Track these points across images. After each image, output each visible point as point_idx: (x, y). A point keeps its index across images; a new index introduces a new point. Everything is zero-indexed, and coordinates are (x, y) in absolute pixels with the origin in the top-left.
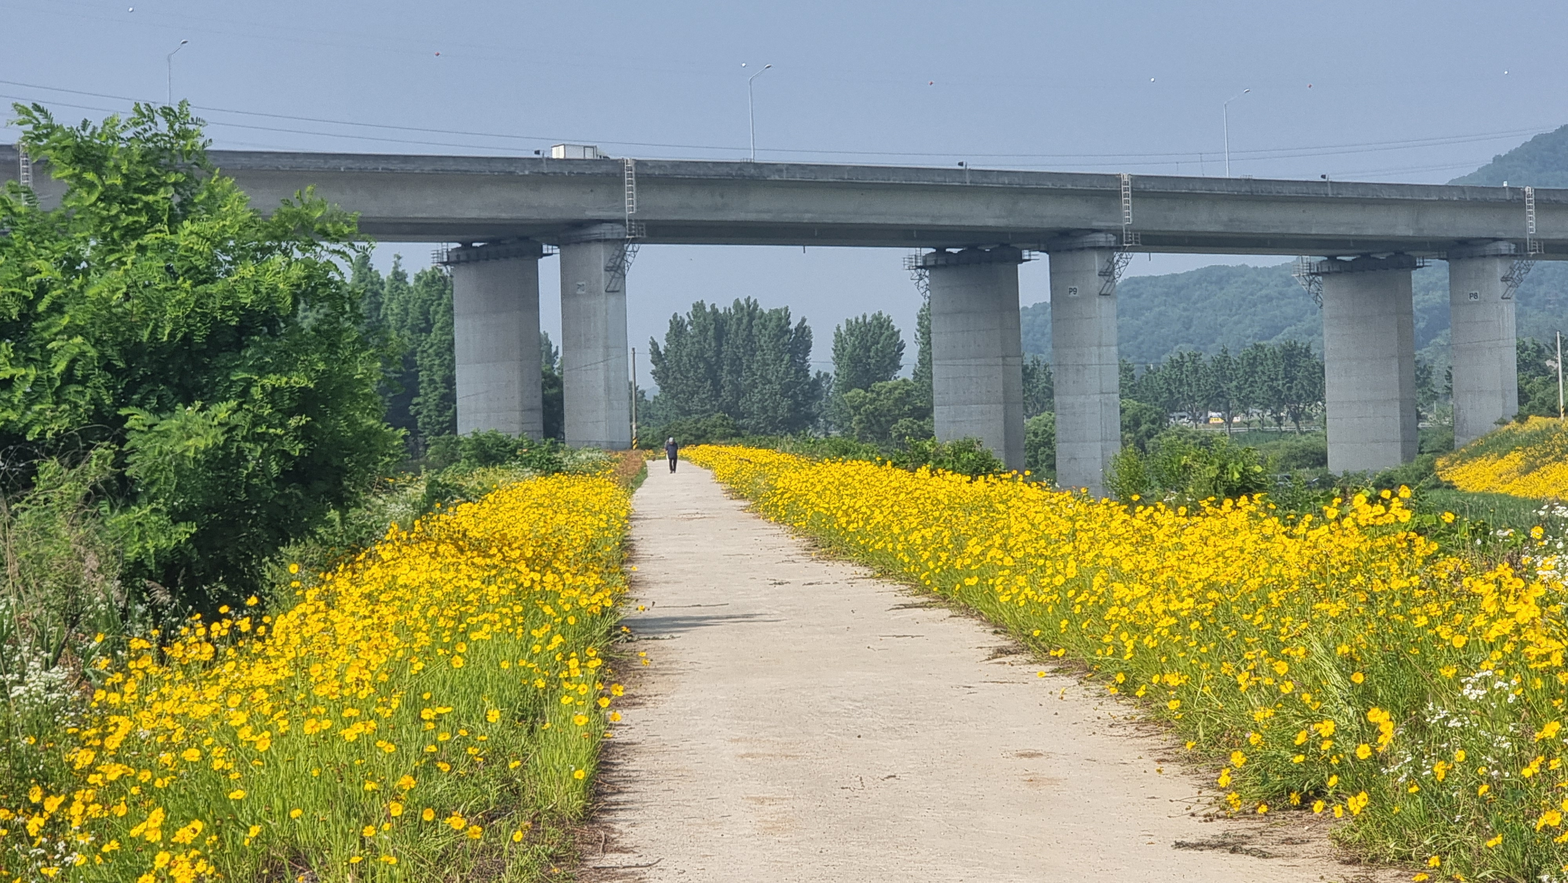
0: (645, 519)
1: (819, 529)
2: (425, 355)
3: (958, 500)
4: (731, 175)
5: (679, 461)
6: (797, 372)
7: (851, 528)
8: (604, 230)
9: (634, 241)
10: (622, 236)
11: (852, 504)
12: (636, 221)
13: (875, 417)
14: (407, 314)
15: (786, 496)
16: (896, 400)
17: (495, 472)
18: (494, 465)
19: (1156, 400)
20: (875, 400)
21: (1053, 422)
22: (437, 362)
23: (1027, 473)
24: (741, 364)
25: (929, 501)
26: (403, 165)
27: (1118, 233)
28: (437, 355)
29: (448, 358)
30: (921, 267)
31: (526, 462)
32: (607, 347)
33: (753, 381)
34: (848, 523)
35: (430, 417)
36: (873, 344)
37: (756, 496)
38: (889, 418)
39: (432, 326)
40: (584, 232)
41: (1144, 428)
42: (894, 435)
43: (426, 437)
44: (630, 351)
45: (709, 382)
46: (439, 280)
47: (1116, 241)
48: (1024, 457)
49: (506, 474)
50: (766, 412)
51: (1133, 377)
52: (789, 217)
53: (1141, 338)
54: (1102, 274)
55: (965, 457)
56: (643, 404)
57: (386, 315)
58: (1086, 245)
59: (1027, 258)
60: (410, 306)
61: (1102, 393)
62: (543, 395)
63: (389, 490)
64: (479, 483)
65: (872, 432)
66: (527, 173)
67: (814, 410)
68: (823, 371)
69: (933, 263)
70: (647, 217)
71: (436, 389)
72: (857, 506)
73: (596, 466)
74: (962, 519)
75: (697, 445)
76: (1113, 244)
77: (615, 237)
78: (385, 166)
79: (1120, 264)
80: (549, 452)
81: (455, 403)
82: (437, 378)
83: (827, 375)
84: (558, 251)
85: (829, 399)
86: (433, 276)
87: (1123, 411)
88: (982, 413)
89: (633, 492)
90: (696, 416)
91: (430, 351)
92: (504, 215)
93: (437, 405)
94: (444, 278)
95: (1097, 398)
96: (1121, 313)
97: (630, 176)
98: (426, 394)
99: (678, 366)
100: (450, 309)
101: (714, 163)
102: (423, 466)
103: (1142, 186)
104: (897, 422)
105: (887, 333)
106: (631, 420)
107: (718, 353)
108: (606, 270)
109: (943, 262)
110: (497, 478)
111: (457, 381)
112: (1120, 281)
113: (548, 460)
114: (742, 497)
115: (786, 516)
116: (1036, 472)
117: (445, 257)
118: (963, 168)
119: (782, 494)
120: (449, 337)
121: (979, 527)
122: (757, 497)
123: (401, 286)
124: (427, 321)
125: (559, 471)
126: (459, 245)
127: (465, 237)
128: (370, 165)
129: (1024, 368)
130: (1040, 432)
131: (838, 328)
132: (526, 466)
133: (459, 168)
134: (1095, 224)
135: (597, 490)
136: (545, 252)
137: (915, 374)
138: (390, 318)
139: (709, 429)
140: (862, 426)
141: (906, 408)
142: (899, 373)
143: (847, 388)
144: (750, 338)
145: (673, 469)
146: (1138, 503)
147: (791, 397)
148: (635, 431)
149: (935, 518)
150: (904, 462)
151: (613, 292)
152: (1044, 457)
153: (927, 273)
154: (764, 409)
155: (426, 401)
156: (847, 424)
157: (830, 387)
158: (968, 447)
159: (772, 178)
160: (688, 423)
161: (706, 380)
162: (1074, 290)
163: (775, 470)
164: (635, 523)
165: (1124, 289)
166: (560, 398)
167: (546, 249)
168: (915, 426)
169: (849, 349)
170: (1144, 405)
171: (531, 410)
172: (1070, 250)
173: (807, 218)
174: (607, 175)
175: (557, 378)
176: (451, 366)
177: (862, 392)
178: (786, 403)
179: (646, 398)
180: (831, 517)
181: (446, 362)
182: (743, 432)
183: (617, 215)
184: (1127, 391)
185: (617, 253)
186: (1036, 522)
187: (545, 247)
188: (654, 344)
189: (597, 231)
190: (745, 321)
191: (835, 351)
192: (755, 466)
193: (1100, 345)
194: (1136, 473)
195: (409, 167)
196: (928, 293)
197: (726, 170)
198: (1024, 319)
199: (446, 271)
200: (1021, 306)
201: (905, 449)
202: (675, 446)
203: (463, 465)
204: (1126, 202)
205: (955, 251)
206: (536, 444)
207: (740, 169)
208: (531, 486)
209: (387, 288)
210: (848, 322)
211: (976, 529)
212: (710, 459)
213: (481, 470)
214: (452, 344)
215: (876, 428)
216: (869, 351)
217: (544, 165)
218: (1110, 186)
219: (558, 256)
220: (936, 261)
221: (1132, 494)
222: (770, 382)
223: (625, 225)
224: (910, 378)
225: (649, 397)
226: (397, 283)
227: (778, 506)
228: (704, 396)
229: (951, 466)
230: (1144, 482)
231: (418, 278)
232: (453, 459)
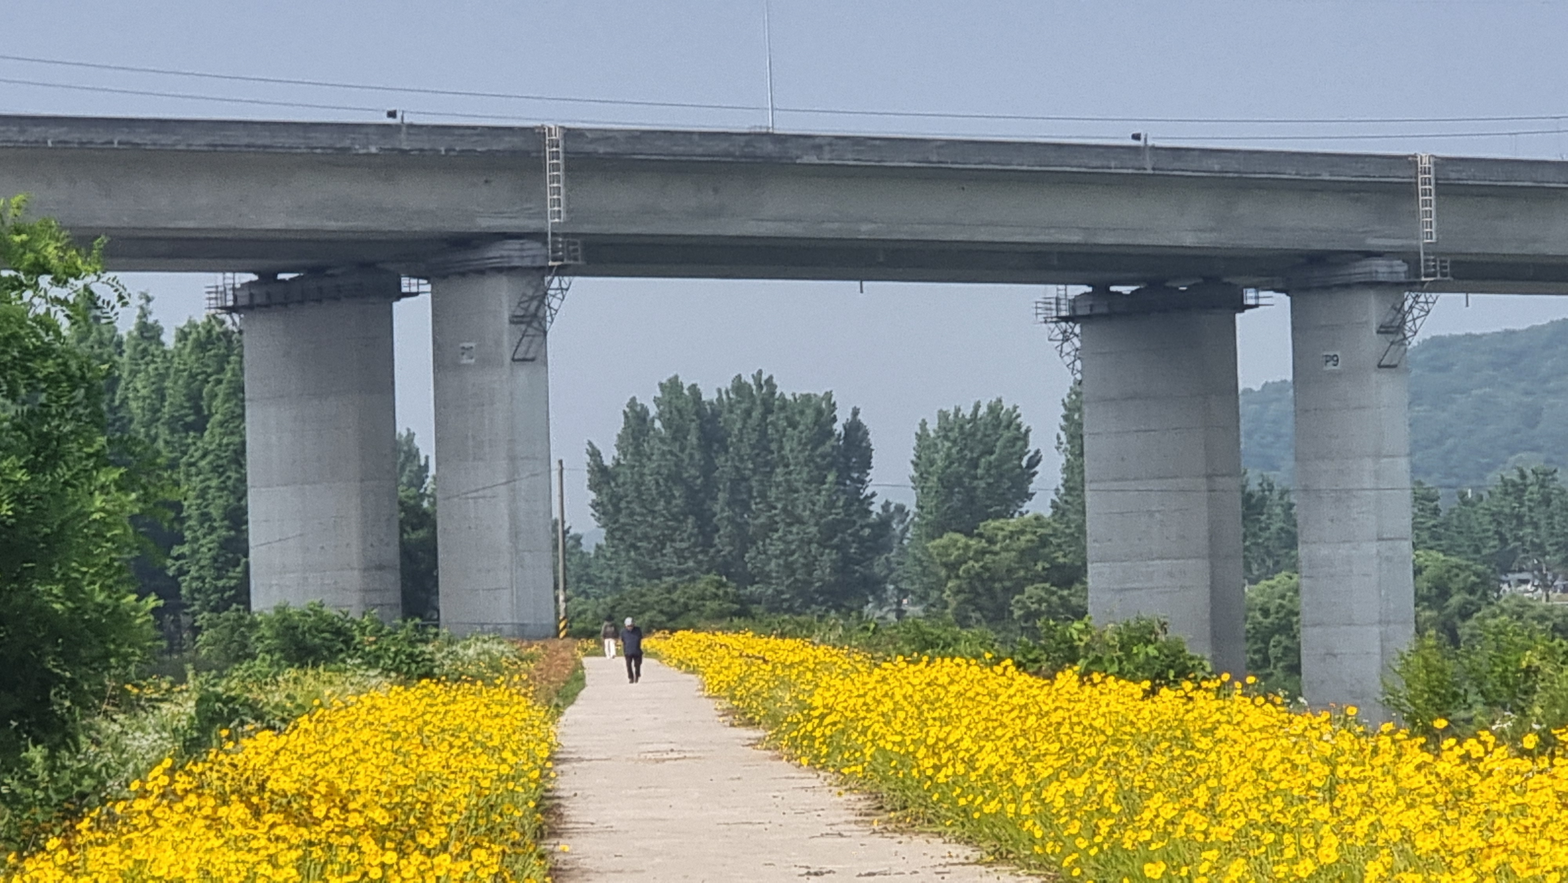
0: (580, 760)
1: (884, 779)
2: (193, 470)
3: (1128, 729)
4: (732, 155)
5: (645, 661)
6: (848, 505)
7: (941, 778)
8: (509, 252)
9: (561, 271)
10: (539, 263)
11: (942, 735)
12: (565, 235)
13: (982, 581)
14: (163, 398)
15: (828, 720)
16: (1022, 552)
17: (317, 677)
18: (315, 665)
19: (1477, 551)
20: (983, 552)
21: (1296, 591)
22: (214, 483)
23: (1251, 680)
24: (750, 490)
25: (1078, 729)
26: (155, 137)
27: (1411, 258)
28: (214, 469)
29: (234, 475)
30: (1066, 319)
31: (372, 661)
32: (512, 459)
33: (770, 518)
34: (937, 768)
35: (202, 579)
36: (982, 454)
37: (775, 720)
38: (1008, 584)
39: (206, 419)
40: (472, 255)
41: (1455, 600)
42: (1017, 613)
43: (194, 614)
44: (555, 465)
45: (691, 520)
46: (219, 339)
47: (1408, 273)
48: (1245, 652)
49: (337, 681)
50: (793, 572)
51: (1436, 511)
52: (831, 229)
53: (1450, 443)
54: (1384, 330)
55: (1142, 652)
56: (575, 559)
57: (125, 401)
58: (1355, 279)
59: (1251, 302)
60: (168, 384)
61: (1380, 539)
62: (402, 543)
63: (131, 706)
64: (288, 697)
65: (979, 609)
66: (373, 150)
67: (878, 568)
68: (895, 501)
69: (1087, 312)
70: (586, 228)
71: (212, 529)
72: (951, 740)
73: (497, 669)
74: (1137, 761)
75: (673, 631)
76: (1402, 278)
77: (527, 263)
78: (124, 138)
79: (1416, 312)
80: (412, 643)
81: (246, 555)
82: (214, 512)
83: (900, 509)
84: (428, 288)
85: (903, 551)
86: (209, 332)
87: (1418, 571)
88: (1171, 574)
89: (560, 714)
90: (670, 580)
91: (203, 463)
92: (332, 225)
93: (215, 559)
94: (227, 334)
95: (1373, 548)
96: (1415, 399)
97: (555, 156)
98: (196, 539)
99: (637, 490)
100: (237, 390)
101: (701, 134)
102: (189, 666)
103: (1453, 175)
104: (1022, 592)
105: (1007, 434)
106: (556, 587)
107: (708, 469)
108: (511, 322)
109: (1104, 310)
110: (321, 687)
111: (250, 517)
112: (1414, 342)
113: (410, 655)
114: (751, 723)
115: (828, 755)
116: (1266, 677)
117: (230, 297)
118: (1140, 143)
119: (822, 717)
120: (236, 439)
121: (1165, 775)
122: (777, 723)
123: (152, 348)
124: (198, 410)
125: (429, 675)
126: (254, 277)
127: (265, 264)
128: (99, 137)
129: (1247, 498)
130: (1272, 610)
131: (923, 424)
132: (371, 665)
133: (252, 140)
134: (1373, 243)
135: (496, 709)
136: (405, 289)
137: (1054, 505)
138: (133, 405)
139: (693, 602)
140: (961, 597)
141: (1039, 567)
142: (1027, 506)
143: (938, 529)
144: (763, 444)
145: (634, 676)
146: (1446, 732)
147: (836, 547)
148: (562, 606)
149: (1089, 760)
150: (1035, 661)
151: (524, 360)
152: (1279, 651)
153: (1077, 330)
154: (790, 568)
155: (194, 552)
156: (934, 594)
157: (906, 529)
158: (1146, 635)
159: (806, 159)
160: (655, 592)
161: (686, 517)
162: (1335, 359)
163: (809, 675)
164: (561, 767)
165: (1421, 357)
166: (431, 548)
167: (407, 284)
168: (1054, 599)
169: (940, 460)
170: (1454, 560)
171: (380, 567)
172: (1326, 288)
173: (865, 230)
174: (514, 153)
175: (425, 513)
176: (240, 491)
177: (962, 539)
178: (829, 557)
179: (584, 549)
180: (907, 759)
181: (230, 483)
182: (754, 608)
183: (533, 225)
184: (1425, 535)
185: (530, 292)
186: (1266, 766)
187: (405, 281)
188: (595, 454)
189: (496, 253)
190: (756, 414)
191: (916, 465)
192: (774, 668)
193: (1378, 456)
194: (1441, 683)
195: (166, 140)
196: (1078, 364)
197: (724, 145)
198: (1246, 409)
199: (232, 322)
200: (1241, 387)
201: (1036, 637)
202: (637, 633)
203: (261, 666)
204: (1426, 203)
205: (1126, 290)
206: (387, 628)
207: (748, 144)
208: (379, 703)
209: (128, 352)
210: (943, 416)
211: (1160, 779)
212: (695, 655)
213: (292, 673)
214: (241, 451)
215: (984, 601)
216: (976, 467)
217: (403, 136)
218: (1399, 176)
219: (429, 296)
220: (1092, 307)
221: (1432, 719)
222: (800, 521)
223: (545, 243)
224: (1047, 513)
225: (588, 547)
226: (144, 344)
227: (813, 739)
228: (684, 545)
229: (1115, 668)
230: (1455, 695)
231: (183, 336)
232: (244, 654)
